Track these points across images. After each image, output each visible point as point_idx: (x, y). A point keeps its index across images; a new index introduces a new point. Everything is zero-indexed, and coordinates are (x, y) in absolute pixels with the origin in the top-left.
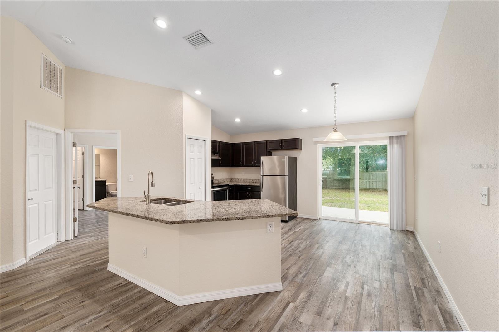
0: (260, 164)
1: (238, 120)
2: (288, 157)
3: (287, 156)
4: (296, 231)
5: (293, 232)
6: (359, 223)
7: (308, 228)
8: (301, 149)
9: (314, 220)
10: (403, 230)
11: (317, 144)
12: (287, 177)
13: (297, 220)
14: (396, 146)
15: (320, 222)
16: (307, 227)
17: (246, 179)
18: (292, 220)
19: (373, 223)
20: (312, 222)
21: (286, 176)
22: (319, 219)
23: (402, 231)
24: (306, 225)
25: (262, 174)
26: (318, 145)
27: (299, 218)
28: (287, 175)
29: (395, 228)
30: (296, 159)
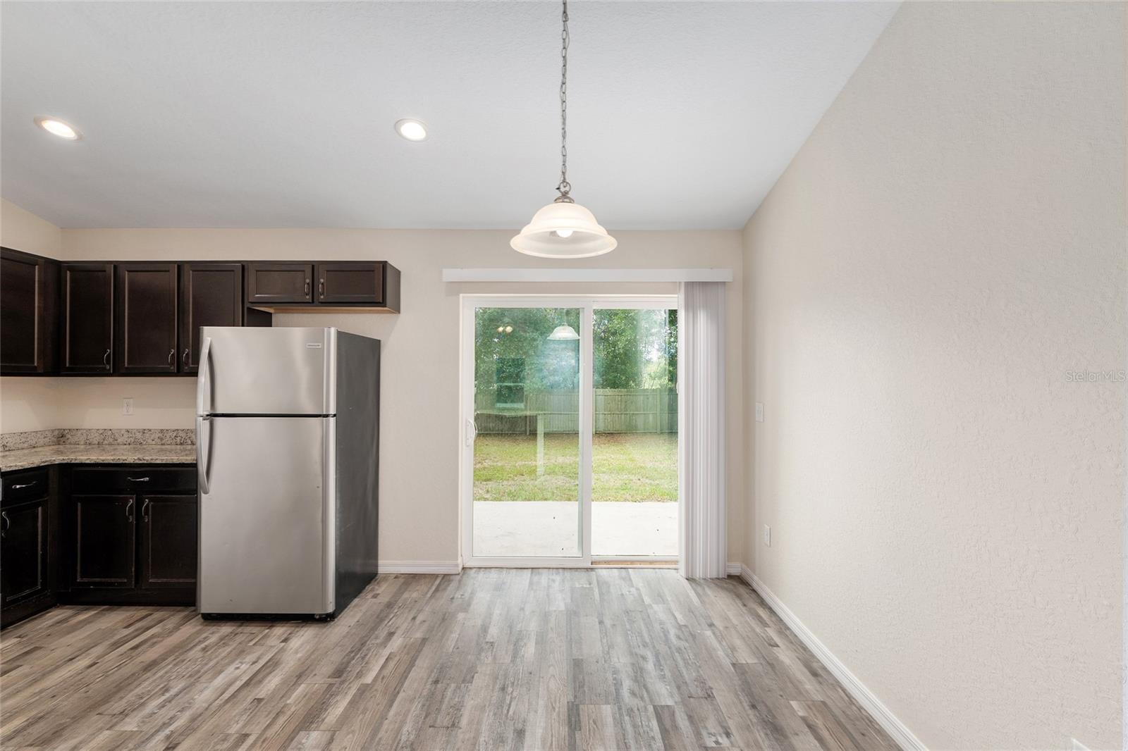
0: (196, 360)
1: (59, 129)
2: (340, 335)
3: (333, 331)
4: (368, 679)
5: (353, 691)
6: (594, 566)
7: (424, 640)
8: (397, 309)
9: (446, 578)
10: (721, 577)
11: (458, 294)
12: (332, 421)
13: (375, 596)
14: (702, 319)
15: (469, 590)
16: (418, 635)
17: (144, 431)
18: (356, 601)
19: (632, 562)
20: (438, 594)
21: (327, 416)
22: (463, 568)
23: (717, 582)
24: (414, 618)
25: (203, 407)
26: (461, 295)
27: (386, 577)
28: (332, 411)
29: (699, 574)
30: (374, 347)
